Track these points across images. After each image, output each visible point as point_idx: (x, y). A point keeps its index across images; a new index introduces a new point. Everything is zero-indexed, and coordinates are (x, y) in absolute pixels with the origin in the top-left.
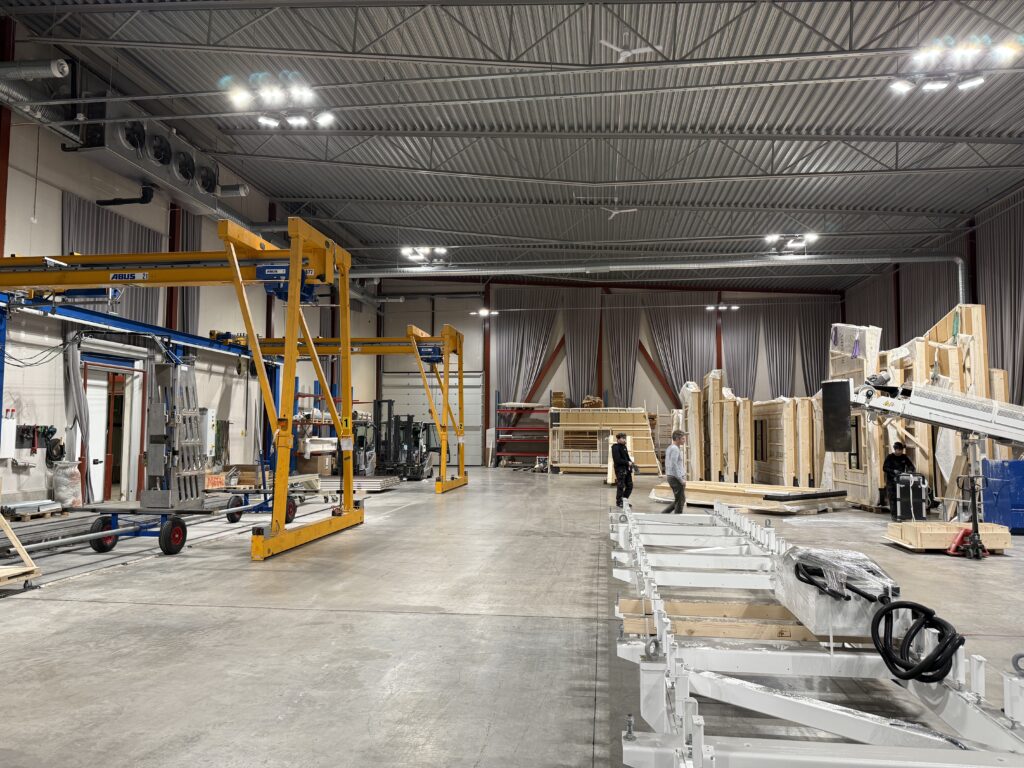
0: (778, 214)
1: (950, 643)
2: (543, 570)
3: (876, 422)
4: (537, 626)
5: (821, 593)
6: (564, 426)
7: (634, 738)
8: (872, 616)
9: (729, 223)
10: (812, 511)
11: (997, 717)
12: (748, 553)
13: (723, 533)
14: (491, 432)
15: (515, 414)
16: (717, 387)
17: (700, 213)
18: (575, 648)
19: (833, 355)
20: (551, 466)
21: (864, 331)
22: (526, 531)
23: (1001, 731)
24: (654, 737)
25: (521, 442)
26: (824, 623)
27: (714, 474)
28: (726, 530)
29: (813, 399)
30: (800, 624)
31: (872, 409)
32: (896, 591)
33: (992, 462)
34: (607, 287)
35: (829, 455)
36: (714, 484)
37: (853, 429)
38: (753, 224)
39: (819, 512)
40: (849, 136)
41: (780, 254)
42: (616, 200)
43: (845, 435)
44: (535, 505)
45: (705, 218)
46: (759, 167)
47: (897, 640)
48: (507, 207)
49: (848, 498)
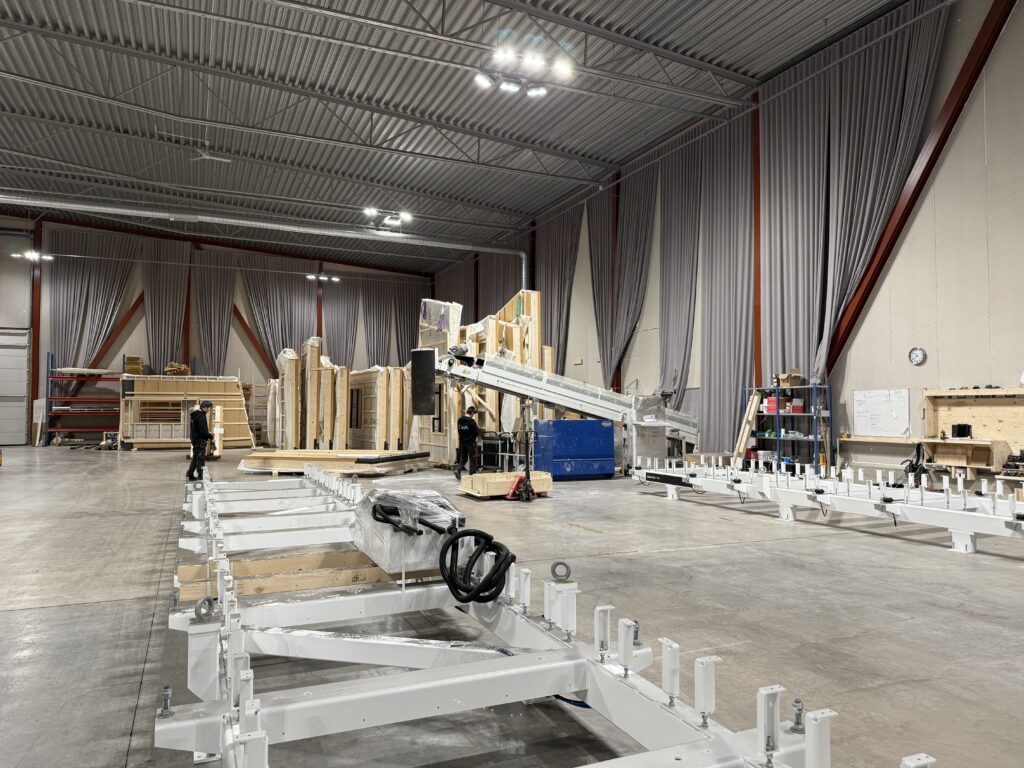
0: (377, 189)
1: (504, 560)
2: (93, 553)
3: (456, 389)
4: (75, 614)
5: (395, 531)
6: (139, 396)
7: (172, 714)
8: (440, 547)
9: (329, 191)
10: (399, 472)
11: (539, 622)
12: (335, 509)
13: (311, 494)
14: (40, 404)
15: (74, 382)
16: (316, 355)
17: (300, 175)
18: (123, 632)
19: (423, 328)
20: (122, 442)
21: (448, 307)
22: (75, 513)
23: (541, 634)
24: (197, 708)
25: (82, 414)
26: (397, 560)
27: (310, 442)
28: (315, 491)
29: (404, 369)
30: (375, 565)
31: (452, 376)
32: (462, 521)
33: (541, 422)
34: (197, 242)
35: (416, 418)
36: (309, 452)
37: (437, 396)
38: (354, 195)
39: (405, 473)
40: (440, 122)
41: (378, 230)
42: (207, 143)
43: (429, 399)
44: (94, 485)
45: (306, 181)
46: (359, 136)
47: (462, 569)
48: (67, 128)
49: (431, 459)
